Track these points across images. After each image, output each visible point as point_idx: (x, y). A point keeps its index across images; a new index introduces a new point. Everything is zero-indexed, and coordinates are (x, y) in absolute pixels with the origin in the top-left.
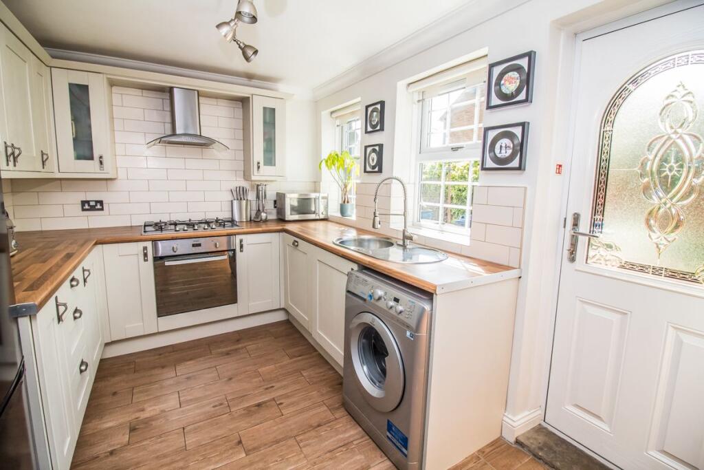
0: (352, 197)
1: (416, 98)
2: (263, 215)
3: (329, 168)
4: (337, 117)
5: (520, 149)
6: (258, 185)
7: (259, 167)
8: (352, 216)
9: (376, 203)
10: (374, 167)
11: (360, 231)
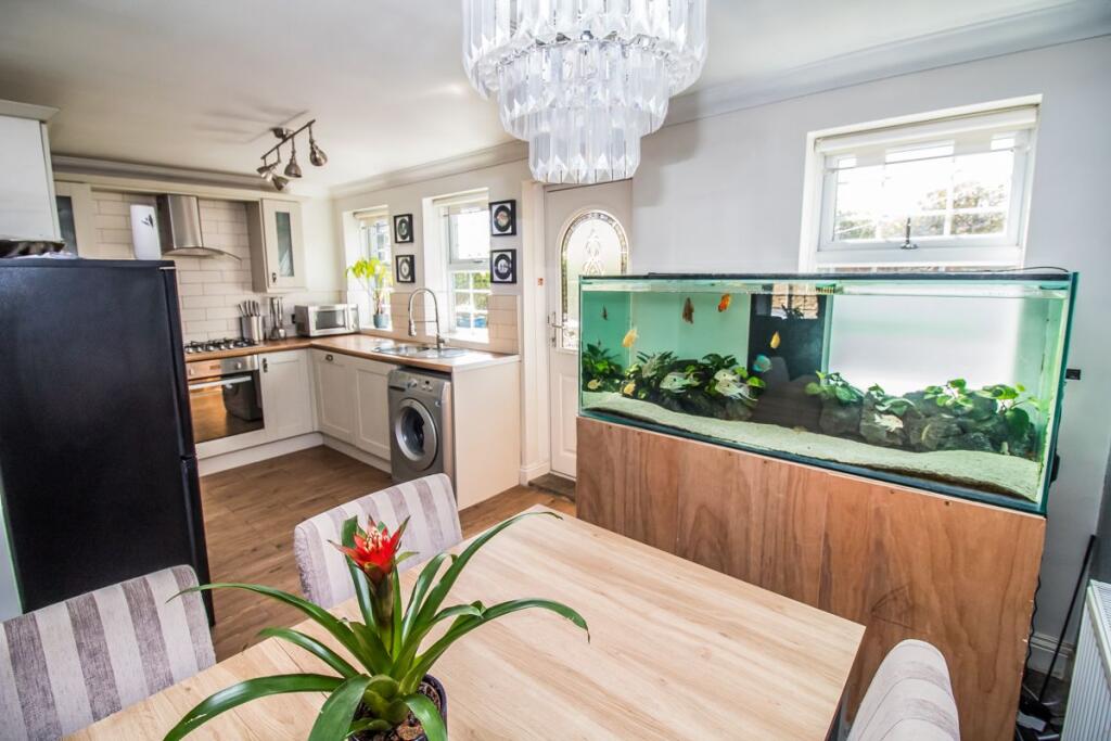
0: (387, 308)
1: (443, 212)
2: (282, 332)
3: (358, 276)
4: (361, 219)
5: (513, 270)
6: (272, 299)
7: (274, 279)
8: (388, 326)
9: (408, 311)
10: (406, 277)
11: (397, 340)
